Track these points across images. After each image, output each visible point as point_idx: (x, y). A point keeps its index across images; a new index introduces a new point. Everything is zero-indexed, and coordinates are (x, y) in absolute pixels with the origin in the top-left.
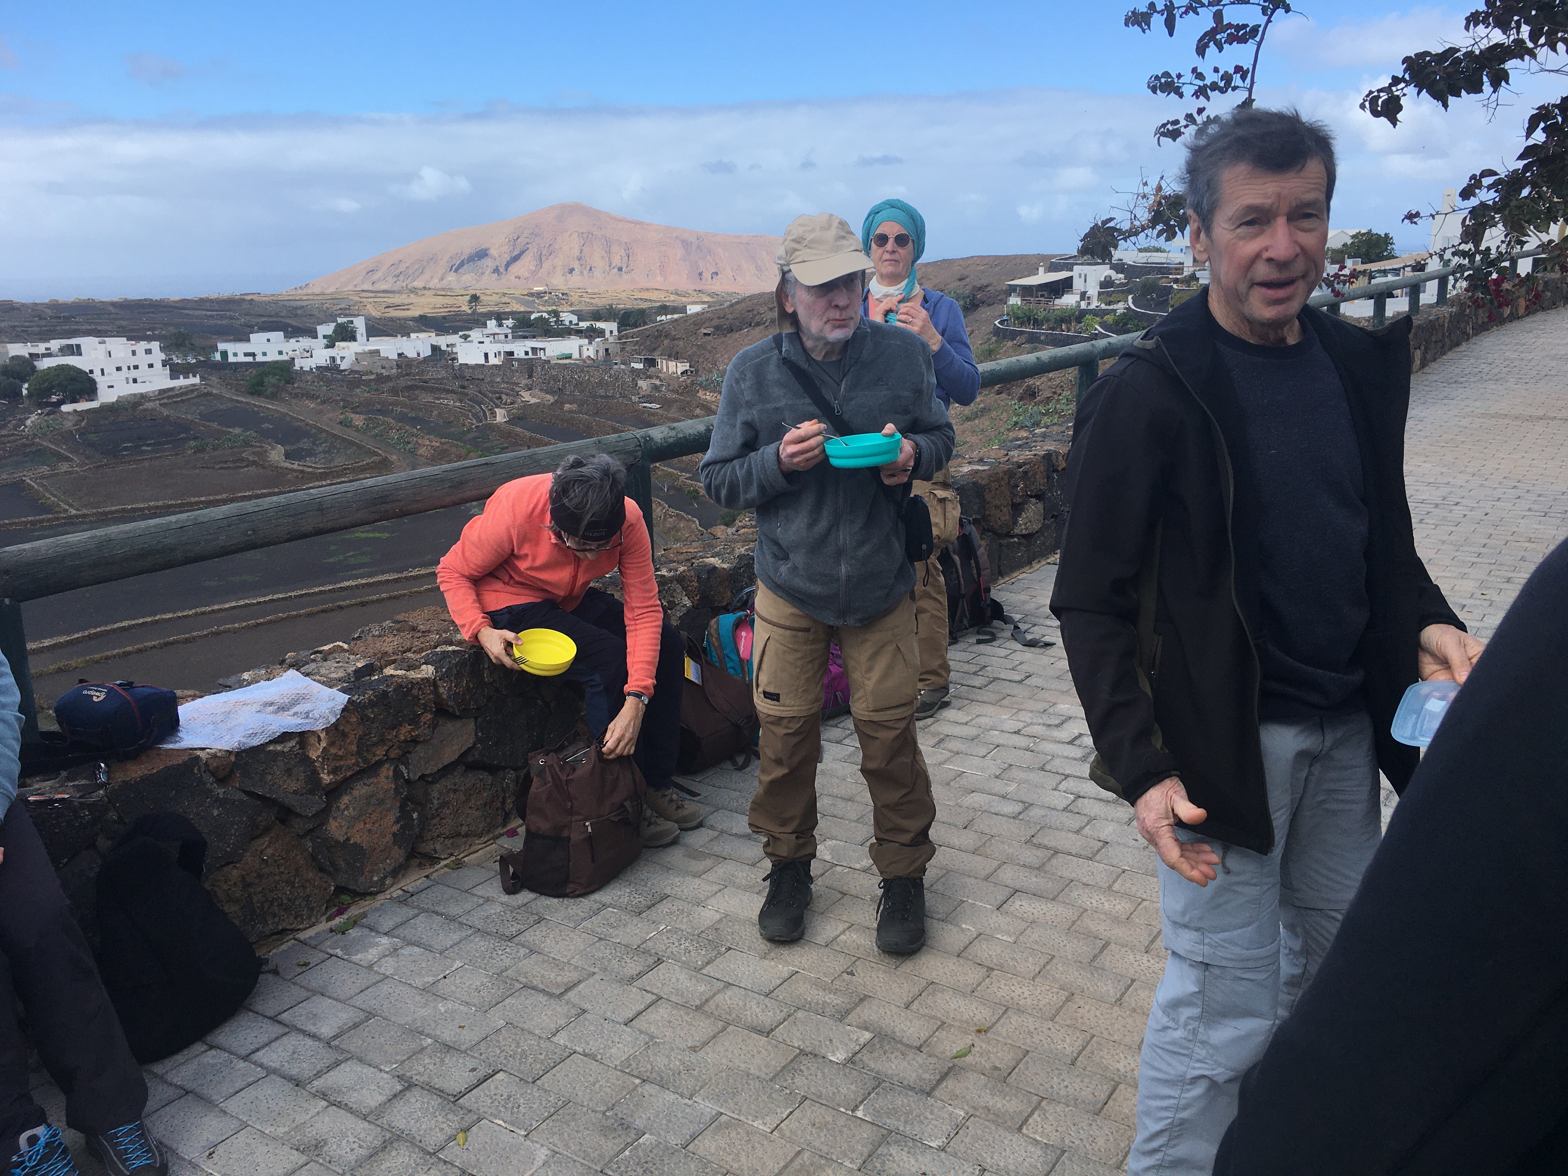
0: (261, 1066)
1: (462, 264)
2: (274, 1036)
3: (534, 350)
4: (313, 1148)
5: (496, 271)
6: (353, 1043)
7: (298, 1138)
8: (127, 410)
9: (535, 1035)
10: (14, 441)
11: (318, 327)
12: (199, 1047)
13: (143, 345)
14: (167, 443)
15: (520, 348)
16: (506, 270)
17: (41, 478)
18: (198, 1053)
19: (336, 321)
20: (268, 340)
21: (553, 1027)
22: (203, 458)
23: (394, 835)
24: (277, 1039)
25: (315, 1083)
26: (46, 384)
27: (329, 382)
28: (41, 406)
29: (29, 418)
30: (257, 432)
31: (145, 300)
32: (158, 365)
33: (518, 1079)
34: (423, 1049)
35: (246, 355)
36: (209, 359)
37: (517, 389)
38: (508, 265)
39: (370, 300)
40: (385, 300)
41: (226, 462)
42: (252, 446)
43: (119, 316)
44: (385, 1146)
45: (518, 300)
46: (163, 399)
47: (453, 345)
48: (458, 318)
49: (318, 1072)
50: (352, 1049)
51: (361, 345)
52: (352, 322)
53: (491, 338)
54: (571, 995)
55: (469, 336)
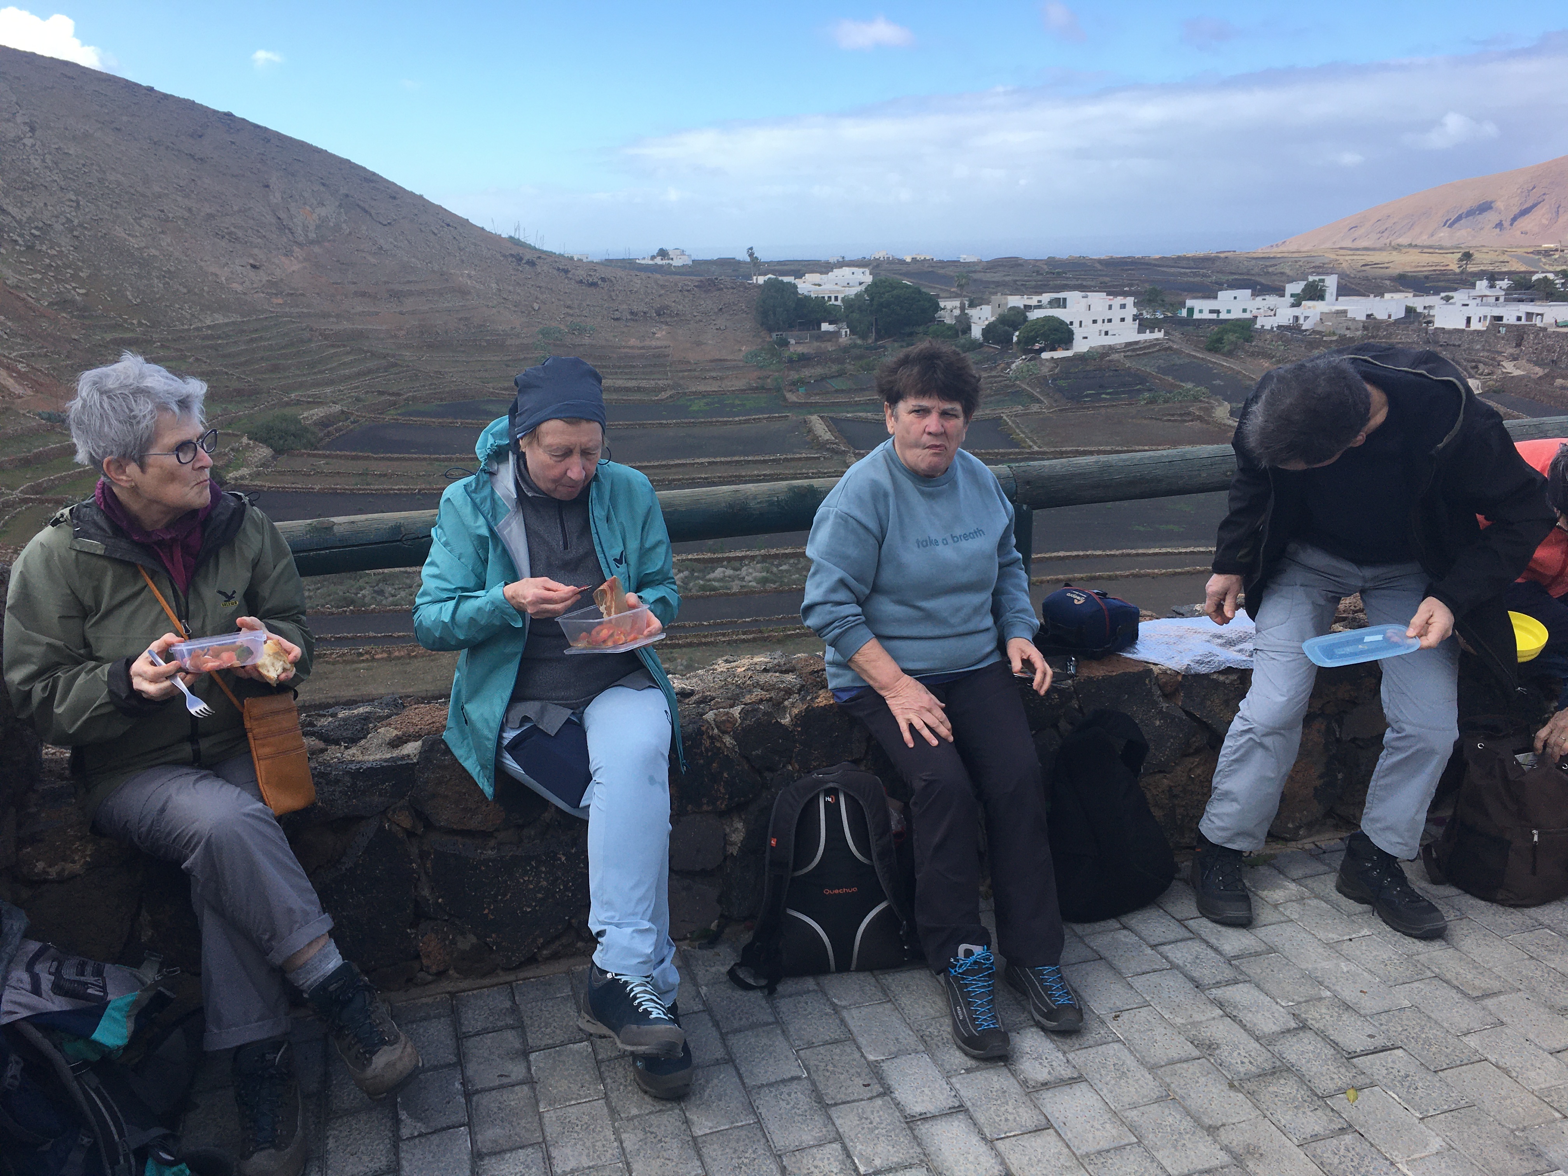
0: (1166, 958)
1: (1459, 218)
2: (1180, 937)
3: (1529, 315)
4: (1207, 1047)
5: (1500, 225)
6: (1253, 969)
7: (1194, 1033)
8: (1095, 360)
9: (1443, 1027)
10: (1000, 382)
11: (1287, 285)
12: (1113, 924)
13: (1120, 300)
14: (1124, 393)
15: (1512, 313)
16: (1511, 225)
17: (1016, 416)
18: (1112, 928)
19: (1307, 279)
20: (1235, 298)
21: (1464, 1026)
22: (1153, 409)
23: (1315, 788)
24: (1181, 940)
25: (1214, 991)
26: (1033, 333)
27: (1287, 342)
28: (1026, 352)
29: (1014, 362)
30: (1207, 388)
31: (1129, 258)
32: (1129, 319)
33: (1418, 1063)
34: (1320, 999)
35: (1211, 312)
36: (1175, 314)
37: (1500, 358)
38: (1514, 219)
39: (1347, 258)
40: (1363, 257)
41: (1173, 415)
42: (1201, 401)
43: (1104, 273)
44: (1274, 1072)
45: (1520, 258)
46: (1128, 351)
47: (1431, 307)
48: (1443, 278)
49: (1217, 983)
50: (1252, 975)
51: (1329, 305)
52: (1323, 281)
53: (1479, 300)
54: (1490, 1003)
55: (1452, 298)
